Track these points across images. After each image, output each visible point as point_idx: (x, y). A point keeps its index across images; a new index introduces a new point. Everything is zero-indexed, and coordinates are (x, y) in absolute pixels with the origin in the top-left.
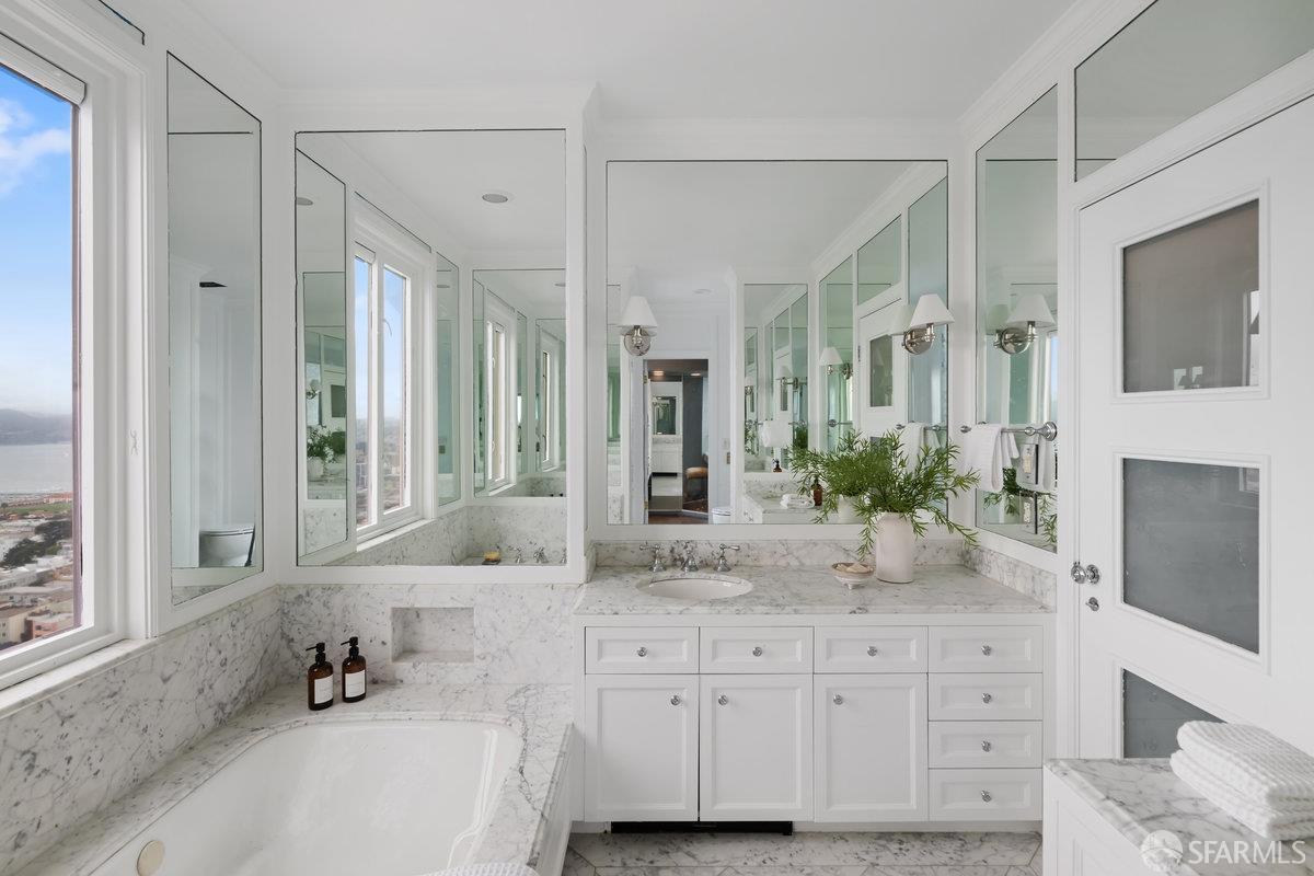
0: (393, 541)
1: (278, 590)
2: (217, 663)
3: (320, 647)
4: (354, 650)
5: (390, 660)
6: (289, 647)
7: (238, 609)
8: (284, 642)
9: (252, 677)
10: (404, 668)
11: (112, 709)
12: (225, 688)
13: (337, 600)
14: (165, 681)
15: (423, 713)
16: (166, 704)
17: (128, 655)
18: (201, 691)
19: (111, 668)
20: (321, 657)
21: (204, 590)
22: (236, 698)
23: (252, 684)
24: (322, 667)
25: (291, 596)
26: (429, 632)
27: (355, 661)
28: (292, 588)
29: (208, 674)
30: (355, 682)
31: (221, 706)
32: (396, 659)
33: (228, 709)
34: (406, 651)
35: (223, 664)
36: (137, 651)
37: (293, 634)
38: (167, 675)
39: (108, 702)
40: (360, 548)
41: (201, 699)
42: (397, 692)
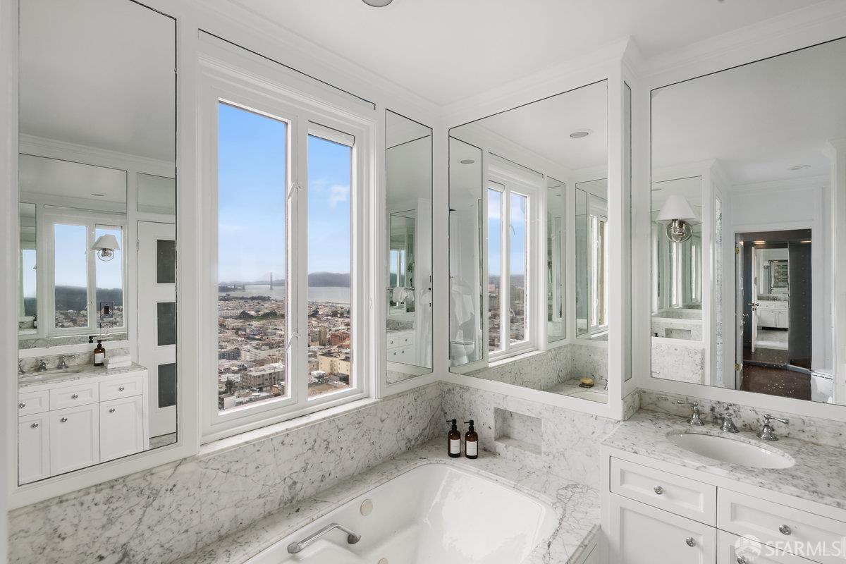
0: (513, 363)
1: (440, 384)
2: (407, 417)
3: (454, 421)
4: (472, 428)
5: (493, 439)
6: (445, 416)
7: (418, 391)
8: (442, 413)
9: (425, 429)
10: (500, 446)
11: (359, 430)
12: (411, 431)
13: (467, 395)
14: (382, 421)
15: (504, 479)
16: (383, 433)
17: (366, 405)
18: (399, 430)
19: (359, 411)
20: (454, 427)
21: (411, 377)
22: (417, 438)
23: (426, 433)
24: (454, 434)
25: (446, 389)
26: (517, 428)
27: (472, 435)
28: (447, 384)
29: (403, 423)
30: (471, 447)
31: (409, 440)
32: (498, 439)
33: (413, 443)
34: (504, 436)
35: (411, 418)
36: (370, 404)
37: (447, 410)
38: (383, 419)
39: (357, 426)
40: (491, 365)
41: (399, 434)
42: (495, 460)
